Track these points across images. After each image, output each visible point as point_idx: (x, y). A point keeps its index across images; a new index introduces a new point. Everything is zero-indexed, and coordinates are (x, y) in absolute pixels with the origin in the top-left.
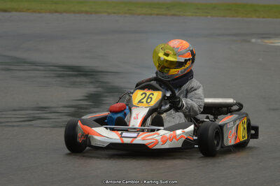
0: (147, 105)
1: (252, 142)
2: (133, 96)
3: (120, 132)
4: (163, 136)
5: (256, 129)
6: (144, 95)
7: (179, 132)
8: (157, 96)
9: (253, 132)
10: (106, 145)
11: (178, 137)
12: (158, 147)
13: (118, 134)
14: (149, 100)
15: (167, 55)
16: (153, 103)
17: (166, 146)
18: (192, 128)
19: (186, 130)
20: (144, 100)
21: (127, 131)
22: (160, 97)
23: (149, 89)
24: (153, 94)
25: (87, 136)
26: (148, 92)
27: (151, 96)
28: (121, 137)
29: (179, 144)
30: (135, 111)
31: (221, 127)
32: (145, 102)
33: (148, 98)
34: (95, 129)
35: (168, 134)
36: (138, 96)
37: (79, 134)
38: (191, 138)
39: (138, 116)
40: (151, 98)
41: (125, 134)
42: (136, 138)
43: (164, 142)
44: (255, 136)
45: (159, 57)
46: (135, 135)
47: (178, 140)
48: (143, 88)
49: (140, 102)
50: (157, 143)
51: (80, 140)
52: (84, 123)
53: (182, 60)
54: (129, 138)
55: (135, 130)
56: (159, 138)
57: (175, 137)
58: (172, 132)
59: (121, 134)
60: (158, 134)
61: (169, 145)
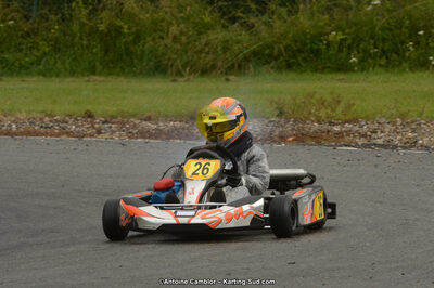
0: (203, 177)
1: (329, 223)
2: (185, 167)
3: (173, 211)
4: (227, 213)
5: (333, 206)
6: (198, 166)
7: (246, 207)
8: (214, 166)
9: (329, 210)
10: (157, 227)
11: (245, 214)
12: (220, 226)
13: (171, 213)
14: (205, 171)
15: (214, 118)
16: (210, 175)
17: (232, 225)
18: (261, 202)
19: (255, 205)
20: (199, 172)
21: (182, 209)
22: (219, 167)
23: (204, 158)
24: (209, 164)
25: (132, 217)
26: (204, 162)
27: (207, 166)
28: (176, 216)
29: (246, 223)
30: (189, 186)
31: (295, 202)
32: (200, 174)
33: (204, 169)
34: (142, 208)
35: (233, 210)
36: (191, 166)
37: (122, 216)
38: (261, 214)
39: (194, 190)
40: (208, 169)
41: (179, 213)
42: (193, 216)
43: (229, 220)
44: (332, 215)
45: (206, 125)
46: (192, 213)
47: (245, 217)
48: (196, 157)
49: (194, 174)
50: (220, 221)
51: (123, 223)
52: (127, 201)
54: (185, 217)
55: (191, 208)
56: (222, 216)
57: (242, 213)
58: (237, 208)
59: (175, 213)
60: (221, 211)
61: (235, 224)
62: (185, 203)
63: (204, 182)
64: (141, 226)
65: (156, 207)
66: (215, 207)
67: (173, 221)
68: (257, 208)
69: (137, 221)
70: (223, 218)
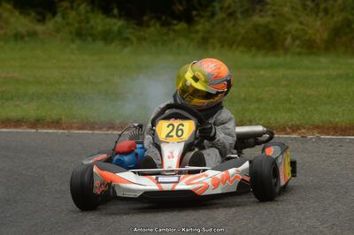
0: (179, 140)
2: (157, 129)
3: (154, 177)
4: (214, 178)
6: (171, 127)
7: (232, 171)
8: (189, 127)
10: (138, 195)
11: (231, 179)
12: (208, 192)
13: (151, 179)
14: (180, 133)
16: (186, 137)
17: (218, 191)
18: (246, 165)
19: (240, 168)
20: (174, 133)
22: (194, 128)
23: (176, 119)
24: (183, 126)
26: (176, 123)
27: (180, 127)
28: (158, 183)
30: (166, 149)
32: (175, 136)
33: (178, 130)
34: (120, 175)
35: (219, 174)
36: (163, 128)
37: (97, 182)
38: (247, 178)
39: (171, 155)
40: (182, 130)
41: (161, 179)
42: (177, 182)
43: (216, 185)
46: (175, 179)
47: (231, 182)
49: (168, 136)
50: (207, 187)
51: (97, 191)
54: (167, 184)
55: (171, 172)
56: (209, 181)
57: (228, 178)
58: (224, 173)
59: (157, 179)
60: (206, 176)
61: (222, 189)
62: (166, 168)
63: (183, 145)
64: (119, 194)
65: (134, 172)
66: (198, 172)
68: (243, 171)
69: (116, 189)
70: (210, 184)
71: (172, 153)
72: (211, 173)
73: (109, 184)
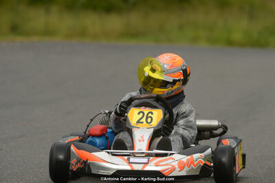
0: (148, 126)
2: (129, 115)
3: (126, 158)
4: (180, 162)
6: (141, 114)
7: (196, 156)
8: (157, 115)
10: (111, 173)
11: (195, 163)
12: (174, 174)
13: (124, 159)
14: (149, 120)
15: (153, 70)
16: (155, 123)
17: (183, 173)
18: (209, 151)
19: (202, 154)
20: (144, 120)
21: (134, 155)
22: (161, 116)
23: (146, 107)
24: (152, 113)
26: (146, 111)
27: (150, 115)
28: (130, 163)
29: (196, 171)
30: (137, 134)
32: (145, 123)
33: (147, 117)
34: (95, 154)
35: (185, 158)
37: (73, 161)
38: (209, 163)
40: (151, 117)
41: (132, 160)
42: (147, 163)
43: (182, 169)
46: (145, 160)
49: (138, 122)
50: (173, 169)
52: (80, 148)
53: (170, 79)
54: (138, 165)
55: (142, 155)
56: (175, 164)
57: (193, 162)
58: (189, 157)
59: (128, 159)
60: (173, 159)
61: (187, 172)
62: (136, 151)
63: (152, 130)
64: (94, 171)
65: (108, 153)
66: (166, 155)
67: (127, 167)
68: (206, 157)
69: (91, 167)
70: (177, 166)
71: (142, 137)
72: (177, 157)
73: (85, 162)
